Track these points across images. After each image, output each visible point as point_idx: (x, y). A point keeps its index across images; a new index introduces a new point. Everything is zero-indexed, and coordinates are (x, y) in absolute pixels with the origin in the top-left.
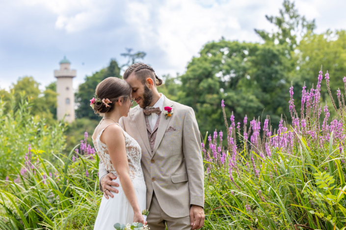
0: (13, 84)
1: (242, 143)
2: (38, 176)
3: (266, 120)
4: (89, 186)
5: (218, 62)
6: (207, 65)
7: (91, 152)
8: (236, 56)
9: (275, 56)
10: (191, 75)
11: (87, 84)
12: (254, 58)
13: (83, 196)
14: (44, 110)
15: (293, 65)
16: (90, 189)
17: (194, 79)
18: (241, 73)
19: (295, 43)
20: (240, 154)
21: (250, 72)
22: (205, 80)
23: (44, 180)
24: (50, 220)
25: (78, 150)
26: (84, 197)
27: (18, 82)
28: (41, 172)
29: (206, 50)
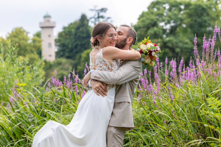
1: (164, 77)
2: (22, 102)
3: (181, 61)
4: (57, 109)
5: (161, 15)
6: (154, 17)
7: (60, 84)
8: (175, 10)
9: (203, 9)
10: (141, 25)
11: (64, 32)
12: (188, 11)
14: (32, 52)
16: (58, 111)
17: (144, 28)
18: (179, 23)
20: (162, 85)
21: (185, 21)
22: (151, 28)
23: (26, 105)
24: (30, 134)
25: (50, 83)
26: (54, 117)
27: (12, 32)
28: (24, 99)
29: (152, 6)
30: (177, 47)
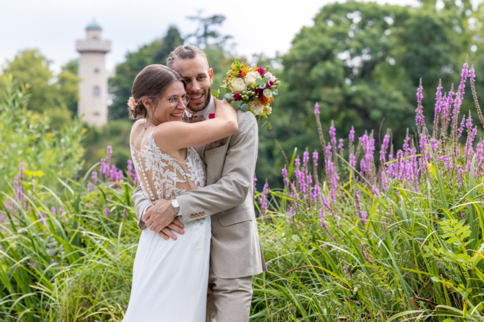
0: (7, 61)
1: (347, 170)
2: (34, 212)
3: (386, 136)
4: (110, 231)
5: (342, 36)
6: (326, 40)
7: (117, 177)
8: (372, 27)
9: (436, 28)
10: (298, 55)
11: (129, 64)
12: (401, 30)
13: (100, 246)
14: (57, 104)
15: (466, 44)
16: (111, 234)
17: (303, 61)
18: (380, 54)
19: (470, 7)
20: (342, 188)
21: (395, 52)
22: (320, 64)
23: (43, 219)
24: (48, 282)
25: (96, 173)
26: (102, 247)
27: (16, 58)
28: (38, 206)
29: (324, 15)
30: (375, 107)
